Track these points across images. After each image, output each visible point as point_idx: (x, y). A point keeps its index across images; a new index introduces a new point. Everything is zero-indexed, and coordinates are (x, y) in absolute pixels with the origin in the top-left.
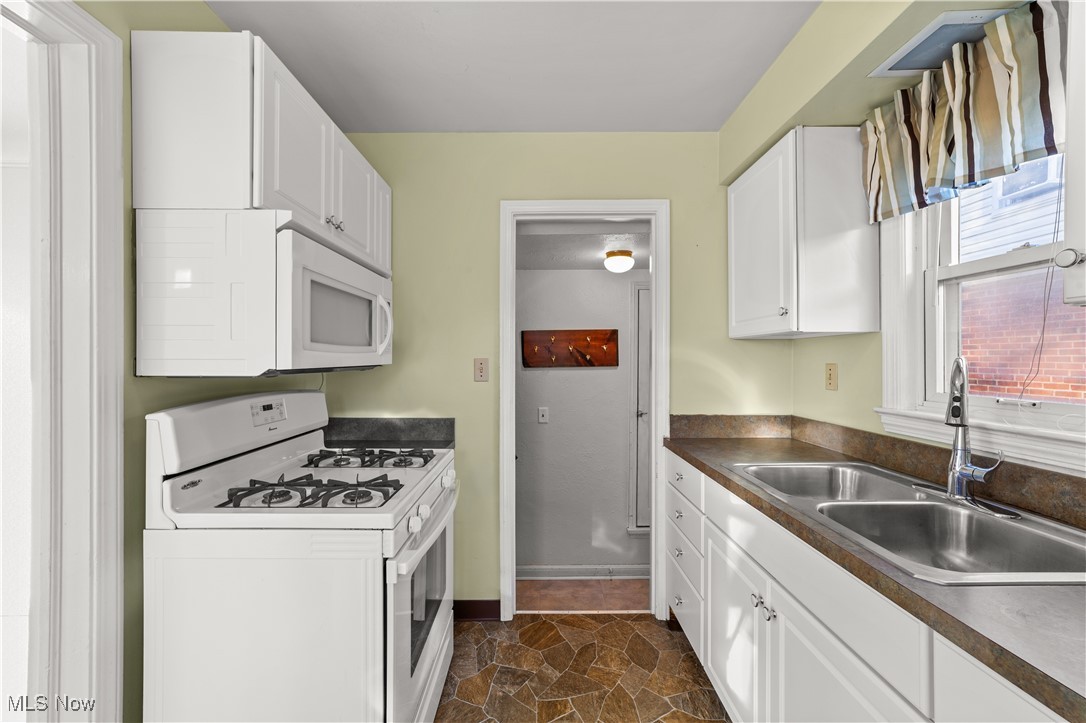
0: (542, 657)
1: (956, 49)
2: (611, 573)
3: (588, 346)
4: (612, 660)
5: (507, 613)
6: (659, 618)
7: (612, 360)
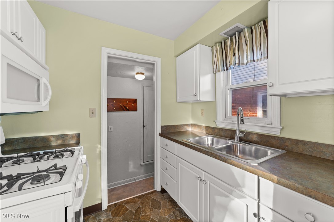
0: (122, 219)
1: (237, 33)
2: (135, 179)
3: (127, 104)
4: (147, 210)
5: (104, 207)
6: (158, 191)
7: (135, 109)
